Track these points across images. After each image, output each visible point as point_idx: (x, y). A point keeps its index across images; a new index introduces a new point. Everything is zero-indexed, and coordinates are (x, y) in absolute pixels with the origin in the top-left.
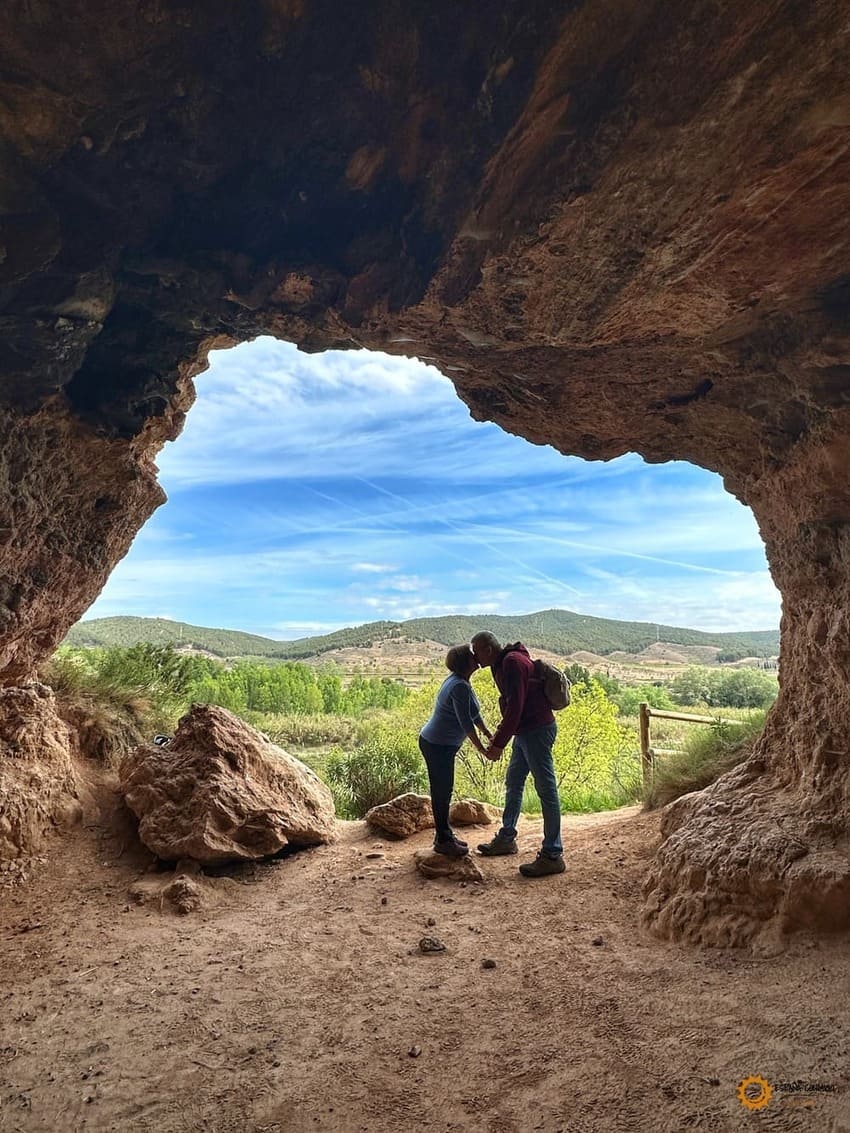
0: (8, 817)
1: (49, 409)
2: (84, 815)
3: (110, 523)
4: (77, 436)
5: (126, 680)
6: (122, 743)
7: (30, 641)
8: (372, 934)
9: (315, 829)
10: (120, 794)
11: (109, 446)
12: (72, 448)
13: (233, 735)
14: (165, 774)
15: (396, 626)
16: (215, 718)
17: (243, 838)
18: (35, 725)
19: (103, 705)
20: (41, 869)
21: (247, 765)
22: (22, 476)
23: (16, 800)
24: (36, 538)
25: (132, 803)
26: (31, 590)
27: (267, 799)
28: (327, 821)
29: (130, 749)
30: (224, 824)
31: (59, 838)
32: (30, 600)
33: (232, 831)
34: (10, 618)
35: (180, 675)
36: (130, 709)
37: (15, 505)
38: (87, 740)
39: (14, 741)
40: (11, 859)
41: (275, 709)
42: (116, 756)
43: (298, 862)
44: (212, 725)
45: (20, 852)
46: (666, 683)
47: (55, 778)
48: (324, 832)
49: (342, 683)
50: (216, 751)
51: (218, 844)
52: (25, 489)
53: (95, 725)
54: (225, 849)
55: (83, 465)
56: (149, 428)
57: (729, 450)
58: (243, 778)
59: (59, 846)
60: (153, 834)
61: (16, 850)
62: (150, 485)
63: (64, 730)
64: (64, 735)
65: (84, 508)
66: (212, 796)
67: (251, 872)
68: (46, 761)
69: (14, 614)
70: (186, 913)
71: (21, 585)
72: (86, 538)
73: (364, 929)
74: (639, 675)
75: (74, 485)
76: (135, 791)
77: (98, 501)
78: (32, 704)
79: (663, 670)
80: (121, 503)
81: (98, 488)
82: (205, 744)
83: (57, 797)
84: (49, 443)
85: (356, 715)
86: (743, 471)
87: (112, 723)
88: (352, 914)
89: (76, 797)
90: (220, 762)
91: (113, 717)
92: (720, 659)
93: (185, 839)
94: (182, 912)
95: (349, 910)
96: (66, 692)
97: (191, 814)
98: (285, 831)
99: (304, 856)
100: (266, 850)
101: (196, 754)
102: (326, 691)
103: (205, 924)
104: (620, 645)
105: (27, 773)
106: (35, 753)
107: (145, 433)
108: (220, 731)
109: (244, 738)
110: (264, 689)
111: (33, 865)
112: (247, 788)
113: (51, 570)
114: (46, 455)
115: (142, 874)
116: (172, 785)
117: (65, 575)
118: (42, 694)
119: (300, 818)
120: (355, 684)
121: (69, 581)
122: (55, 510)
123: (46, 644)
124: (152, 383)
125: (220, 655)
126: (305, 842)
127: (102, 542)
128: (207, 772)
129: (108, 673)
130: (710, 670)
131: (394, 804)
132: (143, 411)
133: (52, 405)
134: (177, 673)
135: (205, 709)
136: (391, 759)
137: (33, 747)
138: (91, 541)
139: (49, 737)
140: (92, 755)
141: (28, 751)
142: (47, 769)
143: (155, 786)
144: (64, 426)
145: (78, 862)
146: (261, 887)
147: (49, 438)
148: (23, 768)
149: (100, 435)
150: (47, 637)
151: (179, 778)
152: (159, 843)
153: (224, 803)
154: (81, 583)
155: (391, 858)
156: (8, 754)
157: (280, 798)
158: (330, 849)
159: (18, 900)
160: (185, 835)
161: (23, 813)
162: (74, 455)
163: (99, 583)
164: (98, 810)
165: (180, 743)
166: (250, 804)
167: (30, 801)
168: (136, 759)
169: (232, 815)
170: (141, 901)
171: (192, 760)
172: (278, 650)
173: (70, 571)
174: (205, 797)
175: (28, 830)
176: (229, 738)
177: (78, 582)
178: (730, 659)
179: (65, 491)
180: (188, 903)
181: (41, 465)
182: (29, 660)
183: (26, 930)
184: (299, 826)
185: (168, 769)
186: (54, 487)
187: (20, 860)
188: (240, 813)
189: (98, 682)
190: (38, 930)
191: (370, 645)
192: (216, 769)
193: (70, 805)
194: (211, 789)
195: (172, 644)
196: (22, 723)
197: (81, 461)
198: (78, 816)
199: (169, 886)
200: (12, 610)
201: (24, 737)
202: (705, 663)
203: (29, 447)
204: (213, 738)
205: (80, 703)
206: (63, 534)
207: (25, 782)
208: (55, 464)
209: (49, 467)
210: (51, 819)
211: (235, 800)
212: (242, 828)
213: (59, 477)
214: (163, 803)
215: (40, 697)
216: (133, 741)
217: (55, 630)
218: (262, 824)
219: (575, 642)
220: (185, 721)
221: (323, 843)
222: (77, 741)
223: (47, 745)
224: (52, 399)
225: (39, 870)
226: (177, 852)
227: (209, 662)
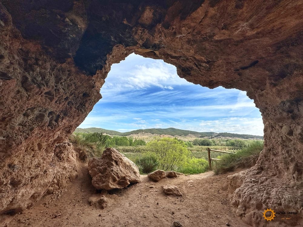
0: (56, 179)
1: (69, 63)
2: (78, 176)
3: (87, 100)
4: (77, 73)
5: (91, 141)
6: (89, 156)
7: (64, 131)
8: (157, 218)
9: (136, 179)
10: (88, 170)
11: (87, 78)
12: (75, 77)
13: (117, 156)
14: (99, 166)
15: (143, 130)
16: (112, 151)
17: (119, 183)
18: (66, 153)
19: (85, 147)
20: (65, 193)
21: (120, 163)
22: (59, 82)
23: (59, 174)
24: (64, 102)
25: (91, 173)
26: (63, 117)
27: (125, 172)
28: (138, 176)
29: (91, 158)
30: (114, 180)
31: (71, 183)
32: (62, 120)
33: (116, 182)
34: (55, 124)
35: (104, 140)
36: (92, 148)
37: (55, 90)
38: (81, 155)
39: (60, 157)
40: (57, 190)
41: (121, 145)
42: (88, 159)
43: (132, 188)
44: (112, 153)
45: (59, 188)
46: (191, 141)
47: (71, 167)
48: (138, 180)
49: (133, 140)
50: (112, 160)
51: (113, 186)
52: (60, 86)
53: (83, 152)
54: (114, 187)
55: (79, 82)
56: (98, 74)
57: (253, 83)
58: (119, 167)
59: (71, 185)
60: (95, 182)
61: (58, 187)
62: (98, 93)
63: (75, 153)
64: (74, 155)
65: (79, 95)
66: (111, 173)
67: (120, 192)
68: (69, 162)
69: (57, 123)
70: (103, 208)
71: (59, 115)
72: (80, 104)
73: (155, 216)
74: (186, 140)
75: (76, 88)
76: (91, 170)
77: (84, 94)
78: (66, 147)
79: (191, 139)
80: (90, 95)
81: (83, 90)
82: (110, 158)
83: (71, 172)
84: (68, 74)
85: (136, 147)
86: (257, 89)
87: (87, 152)
88: (150, 208)
89: (76, 171)
90: (114, 163)
91: (87, 150)
92: (201, 137)
93: (104, 184)
94: (102, 208)
95: (149, 207)
96: (77, 144)
97: (106, 177)
98: (129, 181)
99: (134, 186)
100: (124, 186)
101: (107, 161)
102: (130, 142)
103: (109, 213)
104: (183, 134)
105: (63, 166)
106: (66, 160)
107: (97, 75)
108: (113, 154)
109: (119, 156)
110: (119, 141)
111: (62, 192)
112: (120, 170)
113: (69, 112)
114: (68, 78)
115: (92, 194)
116: (101, 169)
117: (73, 113)
118: (69, 145)
119: (133, 177)
120: (135, 140)
121: (74, 115)
122: (71, 95)
123: (69, 132)
124: (99, 60)
125: (111, 135)
126: (134, 183)
127: (85, 105)
128: (110, 166)
129: (87, 139)
130: (200, 139)
131: (155, 173)
132: (97, 68)
133: (69, 62)
134: (103, 139)
135: (110, 149)
136: (150, 159)
137: (65, 159)
138: (81, 105)
139: (70, 156)
140: (82, 159)
141: (64, 160)
142: (69, 164)
143: (97, 169)
144: (73, 69)
145: (75, 190)
146: (124, 197)
147: (69, 73)
148: (62, 165)
149: (84, 74)
150: (69, 130)
151: (103, 167)
152: (97, 185)
153: (114, 174)
154: (78, 116)
155: (156, 188)
156: (58, 161)
157: (128, 171)
158: (140, 184)
159: (56, 204)
160: (104, 183)
161: (61, 177)
162: (76, 79)
163: (84, 117)
164: (82, 174)
165: (103, 157)
166: (122, 175)
167: (63, 174)
168: (92, 161)
169: (117, 178)
170: (91, 204)
171: (106, 162)
172: (122, 134)
173: (75, 112)
174: (109, 173)
175: (62, 182)
176: (116, 156)
177: (77, 116)
178: (203, 137)
179: (74, 89)
180: (104, 205)
181: (66, 80)
182: (63, 137)
183: (56, 217)
184: (133, 179)
185: (100, 164)
186: (70, 88)
187: (59, 190)
188: (118, 177)
189: (85, 141)
190: (59, 216)
191: (138, 134)
192: (112, 165)
193: (75, 174)
194: (111, 170)
195: (102, 133)
196: (63, 153)
197: (79, 81)
198: (77, 176)
199: (99, 199)
200: (56, 122)
201: (63, 156)
202: (198, 138)
203: (62, 74)
204: (112, 157)
205: (80, 147)
206: (73, 102)
207: (62, 169)
208: (71, 80)
209: (69, 81)
210: (69, 178)
211: (117, 174)
212: (119, 181)
213: (72, 85)
214: (98, 174)
215: (68, 146)
216: (92, 156)
217: (71, 129)
218: (124, 180)
219: (175, 133)
220: (105, 152)
221: (138, 183)
222: (78, 156)
223: (69, 158)
224: (69, 60)
225: (64, 193)
226: (102, 188)
227: (109, 136)
